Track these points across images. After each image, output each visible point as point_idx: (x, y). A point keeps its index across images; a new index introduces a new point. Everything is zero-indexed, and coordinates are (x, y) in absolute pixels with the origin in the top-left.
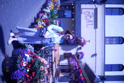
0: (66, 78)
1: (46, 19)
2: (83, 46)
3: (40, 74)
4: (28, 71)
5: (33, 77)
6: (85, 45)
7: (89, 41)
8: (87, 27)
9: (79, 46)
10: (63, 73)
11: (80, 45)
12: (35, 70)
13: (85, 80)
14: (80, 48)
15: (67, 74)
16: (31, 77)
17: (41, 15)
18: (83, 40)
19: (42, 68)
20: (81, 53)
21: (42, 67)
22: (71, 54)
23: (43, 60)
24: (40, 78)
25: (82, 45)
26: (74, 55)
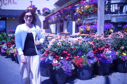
0: (69, 27)
1: (7, 45)
2: (37, 8)
3: (65, 46)
4: (62, 58)
5: (68, 53)
6: (36, 6)
7: (31, 2)
8: (16, 3)
9: (37, 12)
10: (64, 30)
11: (35, 11)
12: (62, 51)
13: (71, 5)
14: (39, 11)
15: (65, 24)
16: (68, 54)
17: (2, 51)
18: (30, 8)
19: (60, 44)
20: (43, 10)
21: (58, 43)
22: (44, 21)
23: (51, 43)
24: (69, 46)
25: (35, 9)
26: (46, 18)
